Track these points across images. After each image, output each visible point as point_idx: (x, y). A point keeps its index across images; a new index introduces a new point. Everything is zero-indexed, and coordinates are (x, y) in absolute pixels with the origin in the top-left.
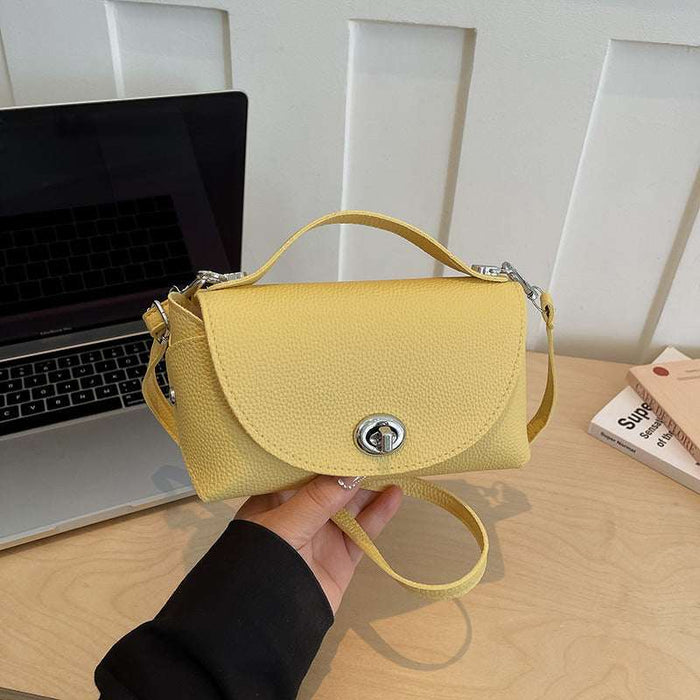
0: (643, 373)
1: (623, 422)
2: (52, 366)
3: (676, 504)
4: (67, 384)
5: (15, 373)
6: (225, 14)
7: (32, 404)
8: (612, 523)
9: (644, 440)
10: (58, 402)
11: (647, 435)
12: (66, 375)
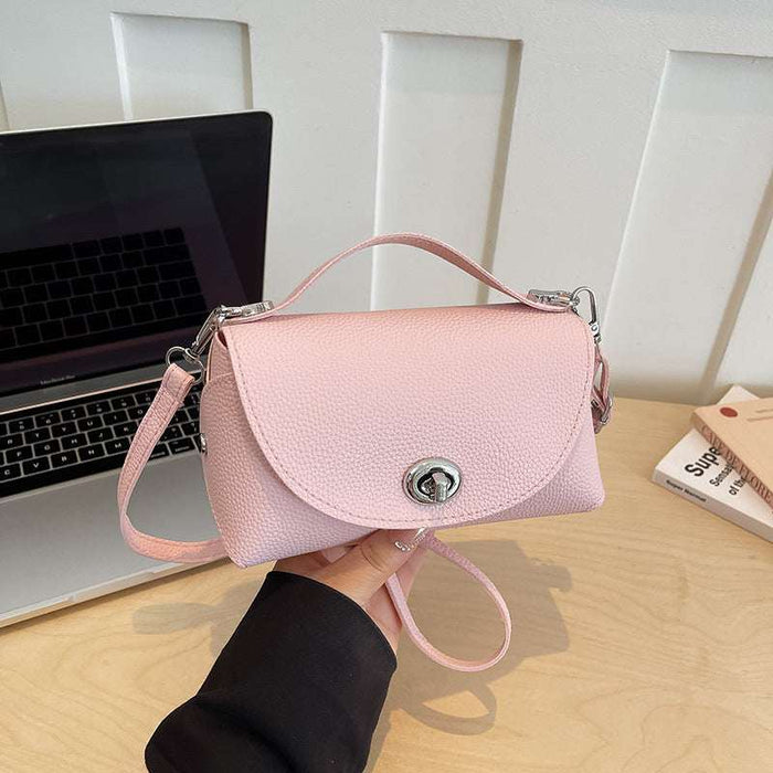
0: (709, 414)
1: (690, 468)
2: (55, 419)
3: (753, 558)
4: (73, 438)
5: (14, 427)
6: (245, 27)
7: (35, 461)
8: (686, 580)
9: (714, 487)
10: (64, 459)
11: (717, 482)
12: (71, 428)
